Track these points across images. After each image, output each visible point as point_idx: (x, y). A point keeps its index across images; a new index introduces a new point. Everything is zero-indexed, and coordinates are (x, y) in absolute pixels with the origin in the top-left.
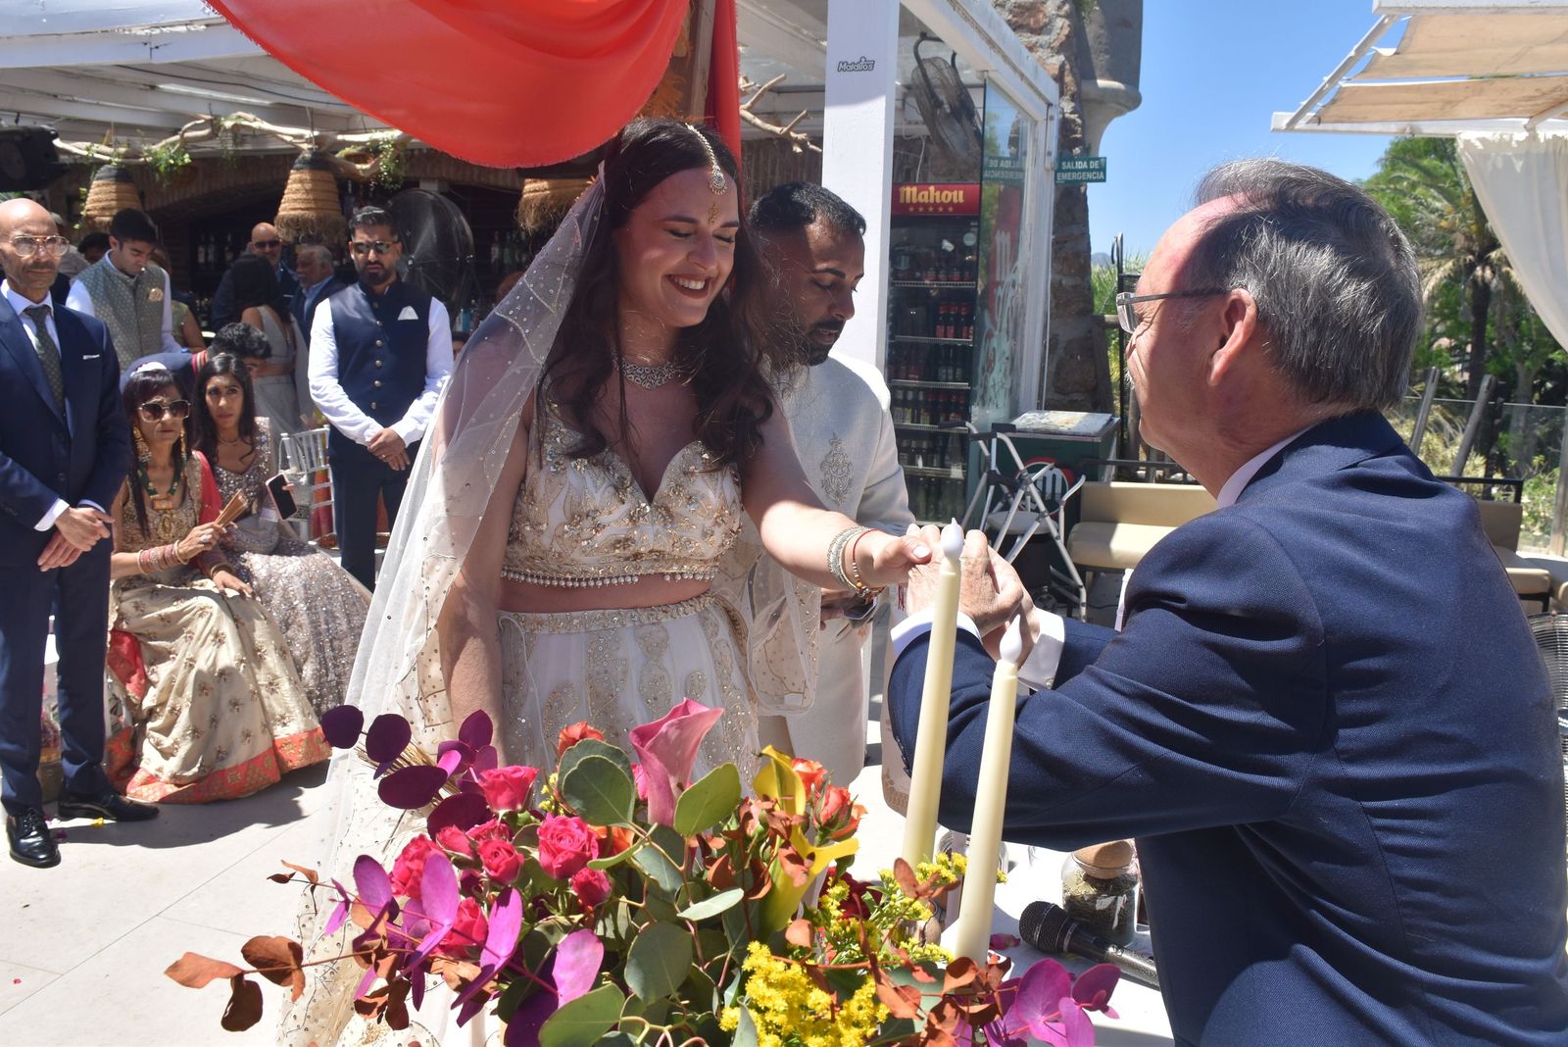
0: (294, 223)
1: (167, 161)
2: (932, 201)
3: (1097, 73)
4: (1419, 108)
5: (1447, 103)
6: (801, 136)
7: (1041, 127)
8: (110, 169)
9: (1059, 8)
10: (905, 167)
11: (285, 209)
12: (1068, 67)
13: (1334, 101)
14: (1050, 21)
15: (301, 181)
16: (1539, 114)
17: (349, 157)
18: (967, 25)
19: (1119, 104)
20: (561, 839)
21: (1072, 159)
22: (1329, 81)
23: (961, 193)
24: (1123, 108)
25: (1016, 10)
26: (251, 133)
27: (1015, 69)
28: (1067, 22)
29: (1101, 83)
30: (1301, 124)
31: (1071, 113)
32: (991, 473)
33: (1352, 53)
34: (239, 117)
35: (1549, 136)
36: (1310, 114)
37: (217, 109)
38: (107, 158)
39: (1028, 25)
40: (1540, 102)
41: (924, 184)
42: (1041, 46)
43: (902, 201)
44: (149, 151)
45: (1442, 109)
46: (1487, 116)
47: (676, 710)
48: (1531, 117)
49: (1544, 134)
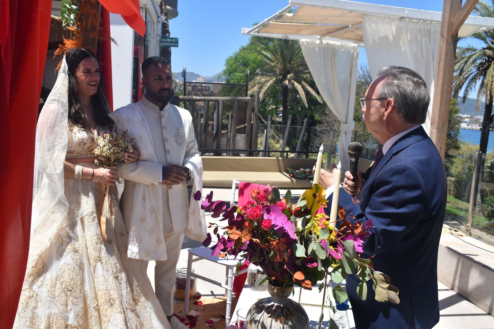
4: (290, 31)
5: (298, 31)
7: (156, 25)
12: (163, 3)
16: (324, 35)
19: (171, 15)
21: (166, 37)
22: (267, 21)
24: (171, 17)
27: (153, 4)
30: (252, 33)
31: (165, 20)
35: (326, 43)
40: (325, 32)
46: (309, 35)
48: (321, 36)
49: (325, 41)
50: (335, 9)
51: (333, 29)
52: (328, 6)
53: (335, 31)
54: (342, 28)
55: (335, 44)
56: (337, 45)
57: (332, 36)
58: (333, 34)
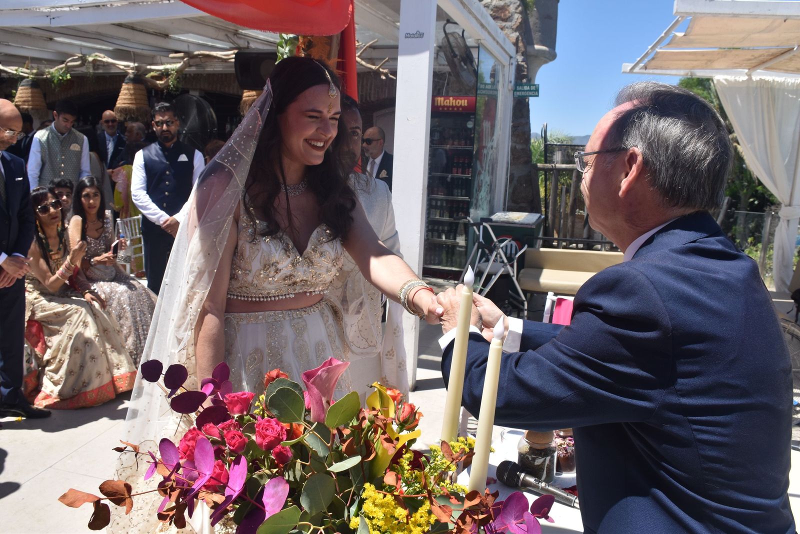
0: (124, 111)
1: (58, 78)
2: (451, 105)
3: (535, 42)
4: (695, 63)
5: (709, 61)
6: (385, 71)
7: (507, 69)
8: (28, 81)
9: (516, 9)
10: (438, 87)
11: (119, 104)
12: (520, 38)
13: (653, 59)
14: (512, 15)
15: (128, 89)
16: (753, 67)
17: (153, 77)
18: (470, 16)
19: (545, 57)
20: (267, 430)
21: (522, 85)
22: (652, 48)
23: (466, 101)
24: (547, 60)
25: (495, 9)
26: (102, 64)
27: (494, 39)
28: (520, 16)
29: (537, 47)
30: (637, 70)
31: (522, 62)
32: (480, 243)
33: (663, 35)
34: (96, 56)
35: (758, 78)
36: (641, 65)
37: (85, 51)
38: (26, 75)
39: (501, 17)
40: (754, 61)
41: (447, 96)
42: (507, 28)
43: (436, 104)
44: (49, 72)
45: (706, 64)
46: (728, 68)
47: (325, 363)
48: (749, 69)
49: (756, 77)
50: (756, 16)
51: (769, 55)
52: (741, 13)
53: (771, 59)
54: (782, 54)
55: (774, 80)
56: (778, 82)
57: (767, 69)
58: (768, 65)
